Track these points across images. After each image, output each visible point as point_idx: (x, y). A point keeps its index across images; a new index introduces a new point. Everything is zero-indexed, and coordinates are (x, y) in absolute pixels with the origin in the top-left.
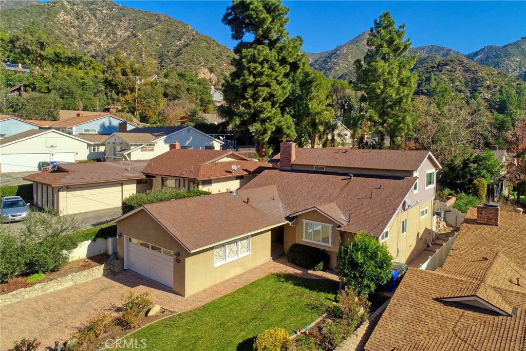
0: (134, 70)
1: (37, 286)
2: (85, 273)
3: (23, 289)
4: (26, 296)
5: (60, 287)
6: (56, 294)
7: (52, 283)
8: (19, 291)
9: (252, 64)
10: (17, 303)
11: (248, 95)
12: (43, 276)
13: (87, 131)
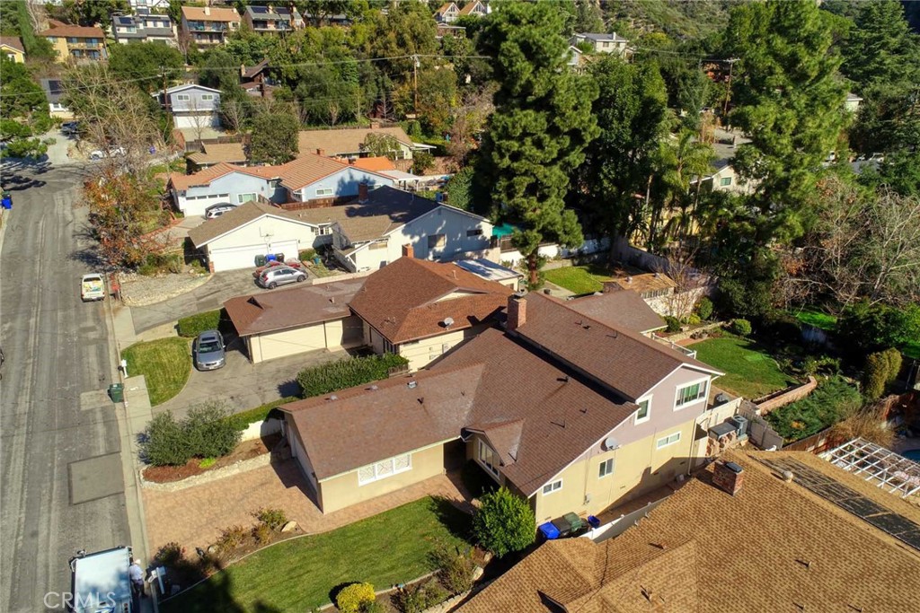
0: (416, 34)
1: (206, 474)
2: (251, 461)
3: (194, 477)
4: (198, 483)
5: (228, 475)
6: (223, 482)
7: (219, 471)
8: (190, 478)
9: (504, 141)
10: (190, 488)
11: (500, 187)
12: (214, 461)
13: (320, 192)
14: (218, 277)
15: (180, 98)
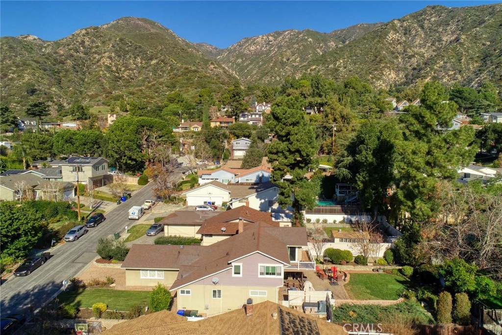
4: (108, 267)
6: (115, 269)
10: (104, 268)
13: (247, 180)
14: (187, 207)
15: (237, 143)
